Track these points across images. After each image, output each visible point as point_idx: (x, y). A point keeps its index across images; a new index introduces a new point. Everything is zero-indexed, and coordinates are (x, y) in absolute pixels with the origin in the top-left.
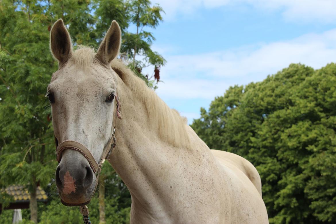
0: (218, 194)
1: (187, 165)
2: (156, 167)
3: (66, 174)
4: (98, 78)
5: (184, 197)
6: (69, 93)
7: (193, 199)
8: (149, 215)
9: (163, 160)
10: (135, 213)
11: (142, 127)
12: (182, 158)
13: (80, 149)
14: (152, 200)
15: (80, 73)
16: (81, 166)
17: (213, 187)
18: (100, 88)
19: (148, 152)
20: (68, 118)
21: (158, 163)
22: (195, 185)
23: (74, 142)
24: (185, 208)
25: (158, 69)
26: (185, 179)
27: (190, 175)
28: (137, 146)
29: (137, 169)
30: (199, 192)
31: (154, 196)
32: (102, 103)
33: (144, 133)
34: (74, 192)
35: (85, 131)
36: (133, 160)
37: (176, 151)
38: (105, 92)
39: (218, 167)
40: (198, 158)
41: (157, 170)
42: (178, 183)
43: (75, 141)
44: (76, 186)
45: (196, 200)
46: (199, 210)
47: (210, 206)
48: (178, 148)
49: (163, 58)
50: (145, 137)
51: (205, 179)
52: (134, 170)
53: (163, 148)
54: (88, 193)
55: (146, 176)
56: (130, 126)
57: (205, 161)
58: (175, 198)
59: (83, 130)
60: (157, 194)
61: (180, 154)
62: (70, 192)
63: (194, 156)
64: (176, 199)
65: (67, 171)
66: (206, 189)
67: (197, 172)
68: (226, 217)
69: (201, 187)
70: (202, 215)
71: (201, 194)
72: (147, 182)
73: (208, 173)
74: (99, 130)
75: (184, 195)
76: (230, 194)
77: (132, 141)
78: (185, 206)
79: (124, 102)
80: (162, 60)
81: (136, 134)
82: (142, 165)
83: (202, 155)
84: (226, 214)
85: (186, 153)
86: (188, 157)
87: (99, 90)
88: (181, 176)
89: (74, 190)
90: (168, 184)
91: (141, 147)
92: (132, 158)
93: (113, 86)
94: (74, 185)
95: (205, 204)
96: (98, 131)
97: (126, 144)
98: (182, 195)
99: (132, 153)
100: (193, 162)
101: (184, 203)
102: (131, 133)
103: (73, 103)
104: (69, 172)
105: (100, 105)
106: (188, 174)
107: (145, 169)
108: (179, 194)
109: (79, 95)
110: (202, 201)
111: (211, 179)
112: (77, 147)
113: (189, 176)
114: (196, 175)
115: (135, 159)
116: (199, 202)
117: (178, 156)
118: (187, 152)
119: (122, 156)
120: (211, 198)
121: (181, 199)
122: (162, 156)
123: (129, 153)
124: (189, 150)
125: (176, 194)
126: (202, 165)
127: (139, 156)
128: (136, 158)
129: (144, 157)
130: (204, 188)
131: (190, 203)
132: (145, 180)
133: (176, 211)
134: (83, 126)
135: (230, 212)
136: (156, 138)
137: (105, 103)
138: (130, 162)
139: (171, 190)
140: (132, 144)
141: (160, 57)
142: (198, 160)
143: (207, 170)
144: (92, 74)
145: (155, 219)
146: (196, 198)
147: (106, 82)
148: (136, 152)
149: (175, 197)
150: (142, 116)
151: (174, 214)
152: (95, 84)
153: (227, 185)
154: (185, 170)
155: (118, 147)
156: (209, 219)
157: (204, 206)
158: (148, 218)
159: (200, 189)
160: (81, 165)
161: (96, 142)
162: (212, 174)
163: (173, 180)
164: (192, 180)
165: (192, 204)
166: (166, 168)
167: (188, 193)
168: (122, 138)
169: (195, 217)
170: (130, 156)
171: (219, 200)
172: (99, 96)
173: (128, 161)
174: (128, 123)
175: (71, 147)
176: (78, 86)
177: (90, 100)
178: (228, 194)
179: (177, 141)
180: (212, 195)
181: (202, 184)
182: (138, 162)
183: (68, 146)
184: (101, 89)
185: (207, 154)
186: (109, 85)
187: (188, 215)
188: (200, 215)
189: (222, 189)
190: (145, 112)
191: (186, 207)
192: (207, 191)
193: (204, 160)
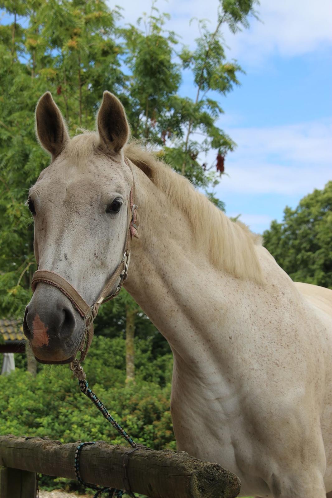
0: (304, 353)
1: (257, 306)
2: (206, 307)
3: (35, 318)
4: (97, 178)
5: (250, 354)
6: (53, 201)
7: (263, 358)
8: (198, 379)
9: (216, 297)
10: (178, 377)
11: (183, 248)
12: (249, 295)
13: (55, 282)
14: (201, 356)
15: (73, 170)
16: (56, 308)
17: (297, 341)
18: (99, 192)
19: (193, 284)
20: (48, 237)
21: (209, 301)
22: (268, 337)
23: (49, 272)
24: (252, 371)
25: (222, 156)
26: (253, 327)
27: (261, 322)
28: (175, 275)
29: (176, 310)
30: (274, 347)
31: (204, 351)
32: (101, 215)
33: (187, 256)
34: (46, 344)
35: (68, 257)
36: (169, 297)
37: (238, 285)
38: (105, 198)
39: (306, 311)
40: (274, 297)
41: (207, 312)
42: (241, 333)
43: (51, 271)
44: (48, 336)
45: (269, 360)
46: (273, 375)
47: (291, 369)
48: (242, 280)
49: (231, 140)
50: (188, 262)
51: (285, 328)
52: (172, 311)
53: (218, 279)
54: (68, 348)
55: (191, 320)
56: (163, 246)
57: (286, 301)
58: (237, 354)
59: (65, 255)
60: (210, 348)
61: (245, 290)
62: (41, 345)
63: (268, 293)
64: (239, 357)
65: (36, 315)
66: (286, 343)
67: (272, 318)
68: (316, 387)
69: (278, 340)
70: (277, 382)
71: (276, 350)
72: (194, 330)
73: (290, 320)
74: (95, 254)
75: (251, 351)
76: (324, 352)
77: (167, 268)
78: (251, 367)
79: (151, 211)
80: (230, 142)
81: (173, 258)
82: (185, 304)
83: (281, 293)
84: (316, 382)
85: (255, 288)
86: (259, 295)
87: (97, 195)
88: (246, 322)
89: (47, 343)
90: (225, 333)
91: (181, 277)
92: (167, 293)
93: (119, 189)
94: (46, 335)
95: (283, 366)
96: (92, 257)
97: (159, 273)
98: (248, 351)
99: (169, 287)
100: (267, 302)
101: (250, 362)
102: (165, 257)
103: (57, 216)
104: (39, 316)
105: (97, 218)
106: (257, 320)
107: (189, 310)
108: (242, 348)
109: (67, 203)
110: (277, 362)
111: (293, 330)
112: (51, 280)
113: (259, 323)
114: (271, 322)
115: (173, 295)
116: (273, 363)
117: (242, 292)
118: (257, 287)
119: (152, 290)
120: (292, 358)
121: (246, 356)
122: (215, 291)
123: (163, 286)
124: (259, 284)
125: (238, 349)
126: (280, 308)
127: (178, 291)
128: (174, 293)
129: (186, 292)
130: (282, 342)
131: (259, 364)
132: (191, 327)
133: (238, 374)
134: (66, 248)
135: (323, 379)
136: (206, 263)
137: (106, 215)
138: (165, 299)
139: (230, 342)
140: (168, 273)
141: (227, 138)
142: (274, 299)
143: (287, 315)
144: (90, 172)
145: (206, 386)
146: (268, 356)
147: (108, 183)
148: (173, 284)
149: (236, 352)
150: (184, 232)
151: (235, 379)
152: (92, 186)
153: (319, 338)
154: (253, 313)
155: (146, 277)
156: (289, 389)
157: (280, 369)
158: (196, 383)
159: (275, 344)
160: (56, 306)
161: (90, 272)
162: (296, 321)
163: (233, 327)
164: (264, 329)
165: (262, 365)
166: (222, 309)
167: (257, 348)
168: (151, 265)
169: (267, 385)
170: (165, 290)
171: (306, 361)
172: (96, 205)
173: (161, 298)
174: (160, 241)
175: (43, 279)
176: (67, 189)
177: (81, 210)
178: (320, 352)
179: (240, 270)
180: (295, 353)
181: (279, 337)
182: (177, 300)
183: (39, 279)
184: (100, 194)
185: (289, 292)
186: (113, 187)
187: (257, 382)
188: (274, 383)
189: (311, 344)
190: (188, 225)
191: (253, 369)
192: (286, 347)
193: (284, 300)
